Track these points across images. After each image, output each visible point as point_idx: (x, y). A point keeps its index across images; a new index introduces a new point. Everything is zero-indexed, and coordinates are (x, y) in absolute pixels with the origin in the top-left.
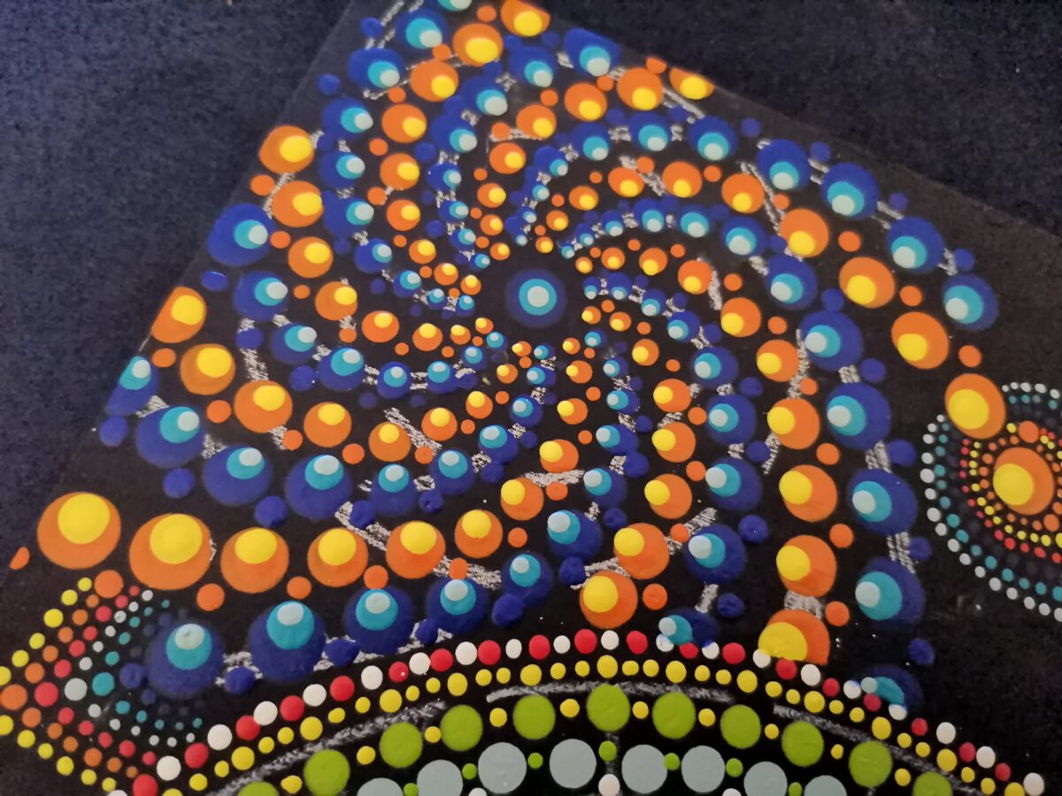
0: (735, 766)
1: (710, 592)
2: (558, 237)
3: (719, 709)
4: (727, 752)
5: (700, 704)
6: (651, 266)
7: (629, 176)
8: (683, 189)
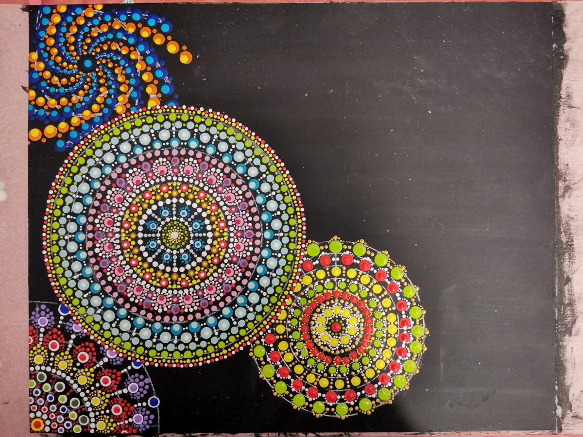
0: (151, 126)
1: (137, 101)
2: (87, 50)
3: (145, 119)
4: (149, 124)
5: (141, 119)
6: (105, 48)
7: (95, 32)
8: (105, 30)
